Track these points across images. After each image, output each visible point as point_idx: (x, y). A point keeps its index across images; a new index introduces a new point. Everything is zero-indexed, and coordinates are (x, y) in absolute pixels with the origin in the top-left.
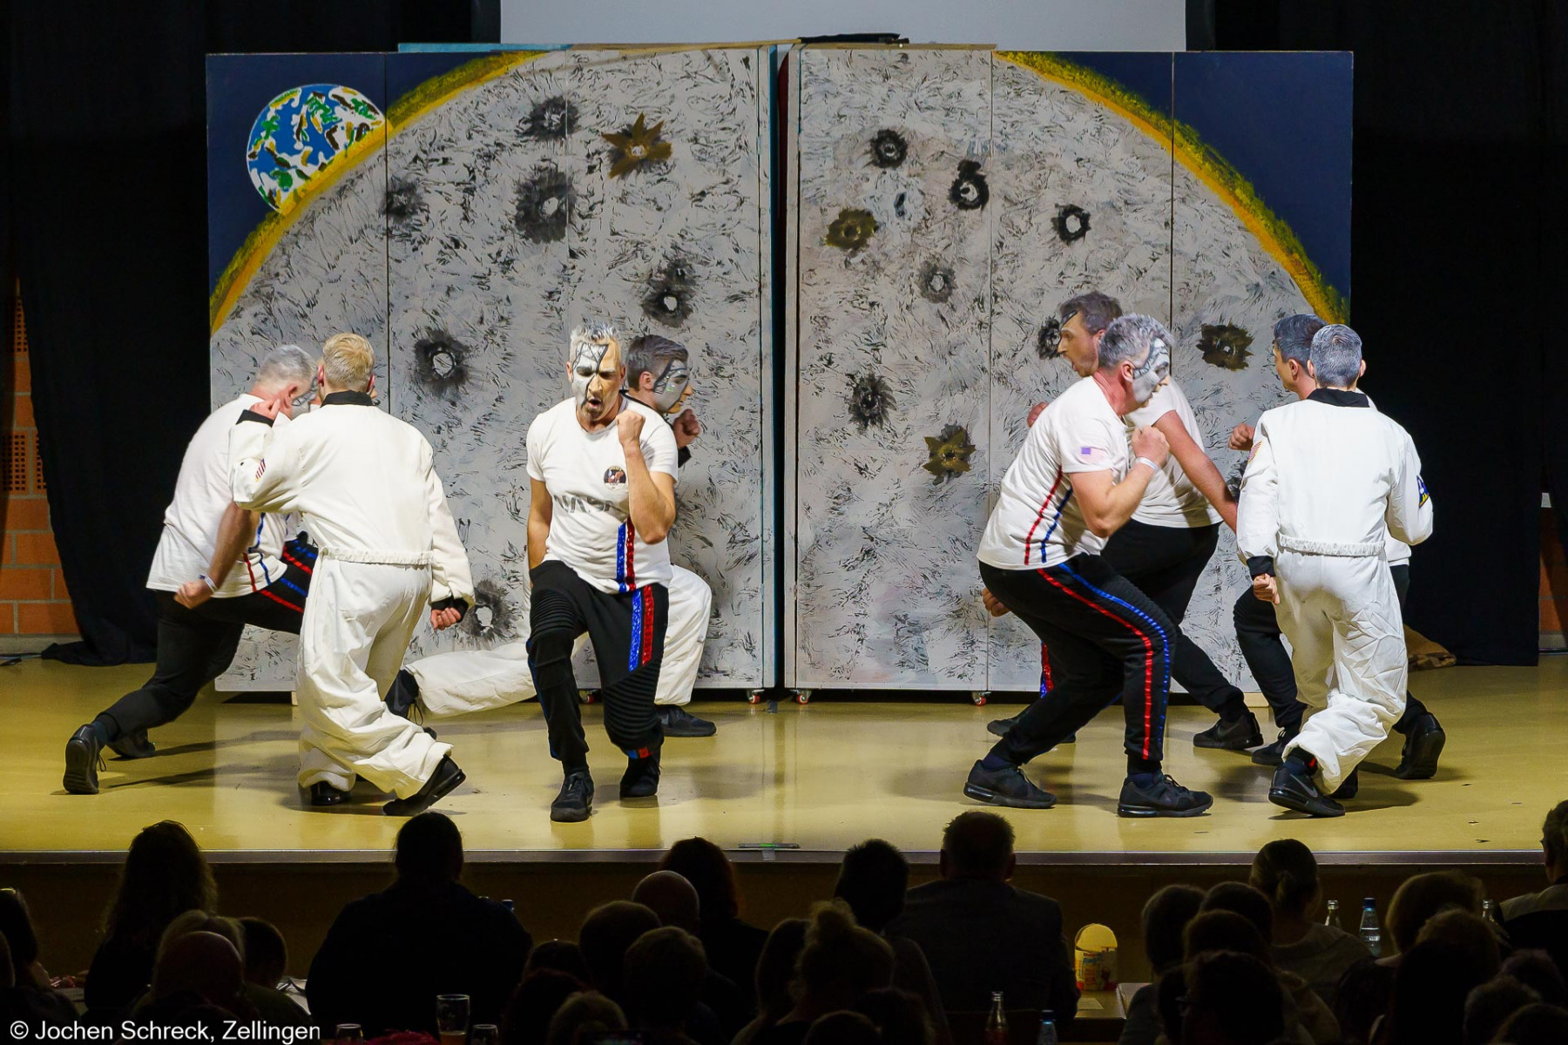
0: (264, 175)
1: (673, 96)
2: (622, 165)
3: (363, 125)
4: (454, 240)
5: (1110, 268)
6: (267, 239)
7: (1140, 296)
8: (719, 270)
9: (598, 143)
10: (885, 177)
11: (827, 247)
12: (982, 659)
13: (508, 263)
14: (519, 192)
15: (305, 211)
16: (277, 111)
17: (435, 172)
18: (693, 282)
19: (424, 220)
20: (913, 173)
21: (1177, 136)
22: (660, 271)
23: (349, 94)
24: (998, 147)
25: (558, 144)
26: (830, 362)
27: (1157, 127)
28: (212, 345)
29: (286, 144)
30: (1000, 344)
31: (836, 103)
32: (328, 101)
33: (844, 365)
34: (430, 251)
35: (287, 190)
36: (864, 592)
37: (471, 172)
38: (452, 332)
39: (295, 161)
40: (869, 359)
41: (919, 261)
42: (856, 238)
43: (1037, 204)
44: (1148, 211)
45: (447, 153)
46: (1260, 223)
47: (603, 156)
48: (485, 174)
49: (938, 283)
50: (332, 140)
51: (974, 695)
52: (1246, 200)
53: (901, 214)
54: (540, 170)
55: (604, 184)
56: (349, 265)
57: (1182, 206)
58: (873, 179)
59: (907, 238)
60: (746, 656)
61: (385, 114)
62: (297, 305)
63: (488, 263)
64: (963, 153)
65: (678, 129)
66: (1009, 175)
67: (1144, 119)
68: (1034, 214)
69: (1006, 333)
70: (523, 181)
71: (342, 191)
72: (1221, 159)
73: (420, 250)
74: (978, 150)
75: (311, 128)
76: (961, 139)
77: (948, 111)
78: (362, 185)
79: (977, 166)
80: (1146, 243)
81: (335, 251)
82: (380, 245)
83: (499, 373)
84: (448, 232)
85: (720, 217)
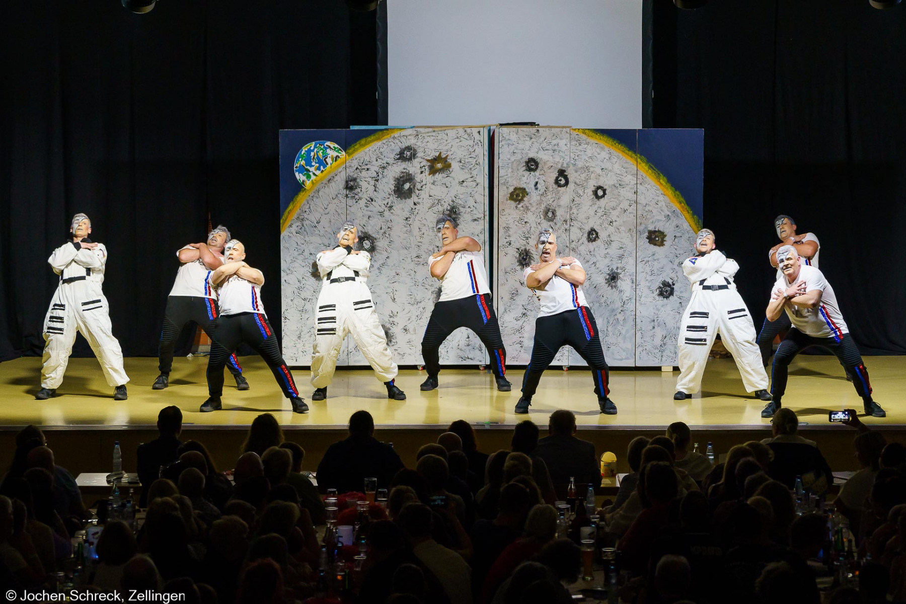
0: (300, 174)
1: (452, 145)
2: (433, 171)
3: (337, 156)
4: (371, 198)
5: (614, 209)
6: (301, 198)
7: (624, 220)
8: (469, 210)
9: (424, 163)
10: (531, 175)
11: (509, 201)
12: (566, 353)
13: (391, 207)
14: (395, 181)
15: (316, 188)
16: (305, 151)
17: (364, 173)
18: (459, 214)
19: (360, 191)
20: (541, 173)
21: (639, 160)
22: (447, 210)
23: (332, 145)
24: (572, 164)
25: (409, 163)
26: (510, 244)
27: (631, 157)
28: (281, 237)
29: (309, 163)
30: (573, 237)
31: (512, 148)
32: (324, 147)
33: (516, 245)
34: (362, 203)
35: (309, 180)
36: (523, 329)
37: (377, 173)
38: (370, 233)
39: (312, 169)
40: (525, 242)
41: (543, 206)
42: (520, 198)
43: (587, 185)
44: (628, 188)
45: (368, 167)
46: (670, 192)
47: (426, 167)
48: (382, 174)
49: (550, 214)
50: (326, 162)
51: (563, 367)
52: (664, 184)
53: (537, 189)
54: (403, 173)
55: (427, 178)
56: (332, 208)
57: (641, 186)
58: (526, 176)
59: (539, 198)
60: (479, 352)
61: (345, 151)
62: (313, 223)
63: (383, 207)
64: (559, 167)
65: (453, 158)
66: (576, 175)
67: (626, 154)
68: (586, 189)
69: (575, 233)
70: (396, 177)
71: (329, 180)
72: (655, 168)
73: (358, 202)
74: (565, 165)
75: (318, 157)
76: (559, 161)
77: (554, 151)
78: (337, 178)
79: (564, 171)
80: (627, 199)
81: (327, 203)
82: (344, 201)
83: (388, 248)
84: (369, 196)
85: (469, 190)
